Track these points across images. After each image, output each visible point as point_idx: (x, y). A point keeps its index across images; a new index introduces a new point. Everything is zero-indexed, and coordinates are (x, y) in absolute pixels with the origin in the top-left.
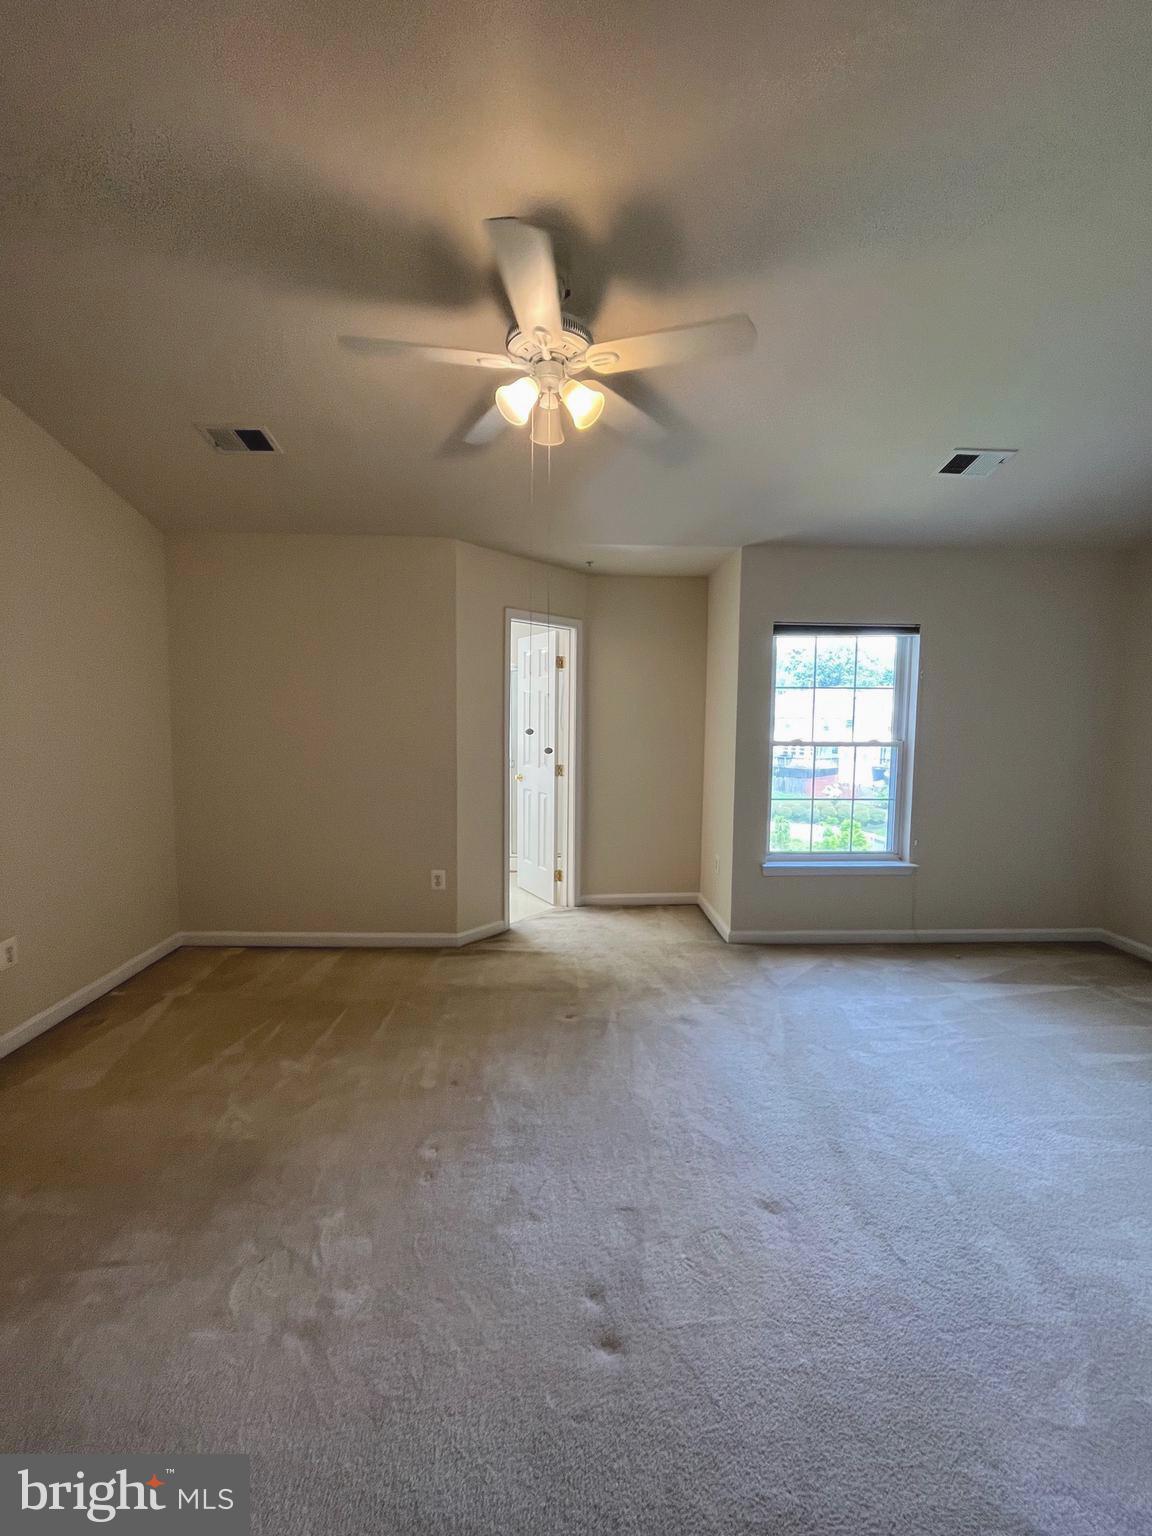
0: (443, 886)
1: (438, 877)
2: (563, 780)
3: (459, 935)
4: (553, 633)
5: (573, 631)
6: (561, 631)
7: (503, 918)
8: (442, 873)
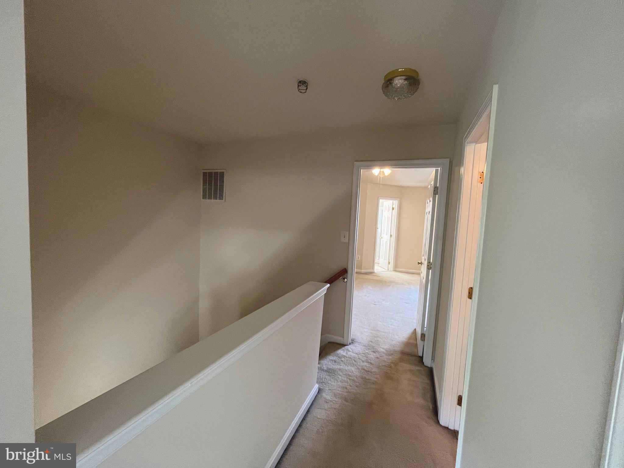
0: (359, 259)
1: (358, 257)
2: (392, 238)
3: (363, 271)
4: (392, 201)
5: (397, 201)
6: (394, 201)
7: (373, 269)
8: (360, 256)
